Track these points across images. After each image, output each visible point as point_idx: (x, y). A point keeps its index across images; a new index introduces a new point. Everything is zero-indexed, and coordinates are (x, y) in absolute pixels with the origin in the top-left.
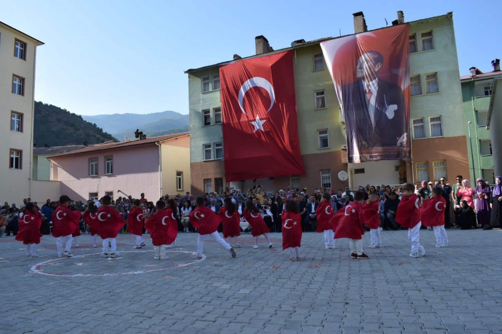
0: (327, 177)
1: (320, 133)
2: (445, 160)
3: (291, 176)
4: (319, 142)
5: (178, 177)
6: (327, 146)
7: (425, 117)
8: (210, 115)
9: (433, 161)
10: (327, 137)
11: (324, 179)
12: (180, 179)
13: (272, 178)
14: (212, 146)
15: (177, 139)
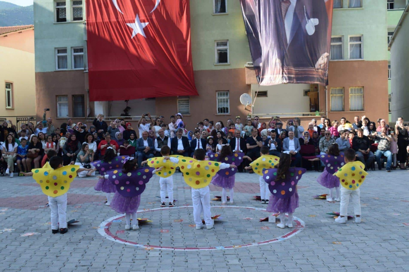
0: (224, 99)
1: (218, 45)
2: (363, 87)
3: (178, 97)
4: (216, 57)
5: (7, 89)
6: (226, 61)
7: (344, 34)
8: (65, 8)
9: (350, 87)
10: (226, 50)
11: (221, 102)
12: (9, 92)
13: (150, 98)
14: (69, 51)
15: (6, 36)
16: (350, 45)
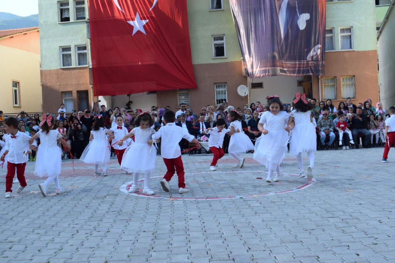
0: (222, 91)
1: (215, 39)
2: (354, 76)
3: (178, 90)
4: (213, 51)
5: (14, 88)
6: (223, 55)
8: (68, 8)
9: (342, 76)
10: (223, 44)
11: (219, 93)
12: (15, 91)
13: (151, 92)
14: (73, 49)
15: (12, 37)
16: (341, 36)
